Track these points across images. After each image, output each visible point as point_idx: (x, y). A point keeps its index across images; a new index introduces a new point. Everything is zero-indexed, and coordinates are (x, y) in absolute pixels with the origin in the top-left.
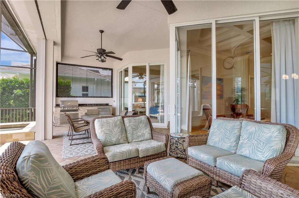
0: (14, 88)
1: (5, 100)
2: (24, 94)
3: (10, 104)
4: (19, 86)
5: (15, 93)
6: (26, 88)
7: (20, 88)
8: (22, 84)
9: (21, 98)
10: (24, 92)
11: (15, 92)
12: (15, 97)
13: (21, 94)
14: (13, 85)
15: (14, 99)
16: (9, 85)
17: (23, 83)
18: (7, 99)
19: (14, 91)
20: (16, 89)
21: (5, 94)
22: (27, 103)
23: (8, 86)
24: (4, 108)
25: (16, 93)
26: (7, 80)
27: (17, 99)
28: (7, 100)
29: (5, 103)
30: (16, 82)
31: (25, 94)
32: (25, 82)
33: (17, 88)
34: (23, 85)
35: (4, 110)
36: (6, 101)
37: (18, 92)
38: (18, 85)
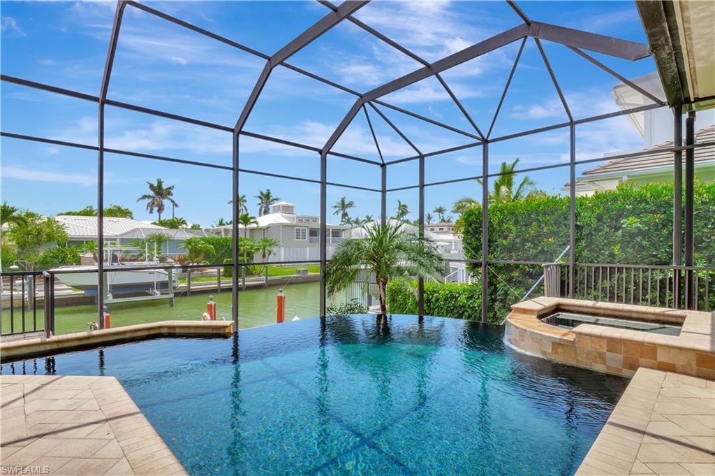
0: (621, 214)
1: (603, 244)
2: (647, 228)
3: (612, 255)
4: (634, 208)
5: (624, 226)
6: (651, 212)
7: (635, 212)
8: (640, 202)
9: (639, 240)
10: (647, 224)
11: (623, 224)
12: (623, 236)
13: (639, 229)
14: (620, 207)
15: (622, 242)
16: (610, 208)
17: (643, 200)
18: (606, 241)
19: (622, 222)
20: (626, 217)
21: (601, 231)
22: (654, 253)
23: (607, 210)
24: (600, 265)
25: (627, 226)
26: (605, 196)
27: (629, 242)
28: (605, 245)
29: (602, 252)
30: (626, 197)
31: (649, 229)
32: (649, 195)
33: (630, 213)
34: (643, 204)
35: (601, 269)
36: (605, 248)
37: (632, 223)
38: (631, 206)
